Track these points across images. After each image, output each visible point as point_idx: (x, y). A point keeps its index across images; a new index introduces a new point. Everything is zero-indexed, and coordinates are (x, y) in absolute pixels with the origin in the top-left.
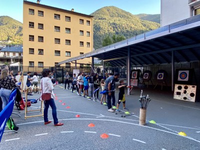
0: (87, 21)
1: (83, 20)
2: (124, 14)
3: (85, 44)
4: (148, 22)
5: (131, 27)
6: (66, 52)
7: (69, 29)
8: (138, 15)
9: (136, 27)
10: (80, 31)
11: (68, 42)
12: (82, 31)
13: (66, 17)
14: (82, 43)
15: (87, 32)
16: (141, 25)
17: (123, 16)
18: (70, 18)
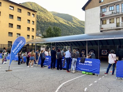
0: (33, 14)
1: (30, 13)
2: (42, 9)
3: (31, 29)
4: (57, 18)
5: (47, 19)
6: (17, 34)
7: (20, 18)
8: (51, 12)
9: (51, 20)
10: (28, 20)
11: (19, 27)
12: (29, 21)
13: (18, 9)
14: (29, 28)
15: (33, 21)
16: (53, 19)
17: (42, 11)
18: (21, 10)
